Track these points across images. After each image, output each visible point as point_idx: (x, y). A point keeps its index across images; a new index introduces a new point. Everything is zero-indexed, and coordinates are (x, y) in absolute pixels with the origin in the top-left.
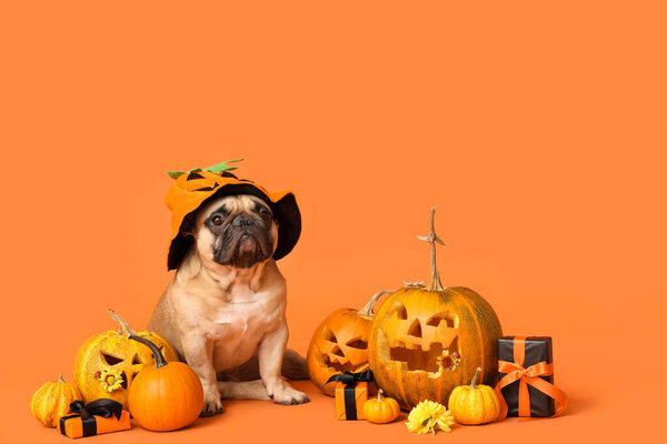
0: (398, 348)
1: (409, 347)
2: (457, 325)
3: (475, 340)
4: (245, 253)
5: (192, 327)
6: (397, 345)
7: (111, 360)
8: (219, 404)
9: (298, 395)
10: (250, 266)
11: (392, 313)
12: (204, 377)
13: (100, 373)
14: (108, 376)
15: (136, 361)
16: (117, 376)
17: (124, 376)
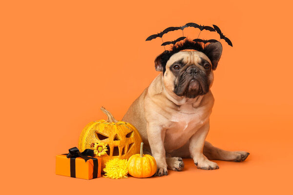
4: (192, 90)
5: (154, 120)
7: (101, 137)
8: (166, 170)
9: (213, 164)
10: (194, 97)
12: (158, 152)
13: (94, 144)
14: (98, 146)
15: (116, 139)
16: (104, 147)
17: (108, 147)
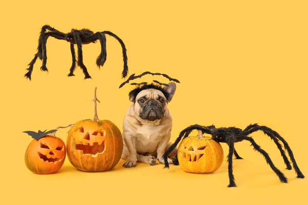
0: (79, 145)
1: (84, 144)
2: (104, 135)
3: (112, 141)
6: (79, 143)
11: (77, 130)
